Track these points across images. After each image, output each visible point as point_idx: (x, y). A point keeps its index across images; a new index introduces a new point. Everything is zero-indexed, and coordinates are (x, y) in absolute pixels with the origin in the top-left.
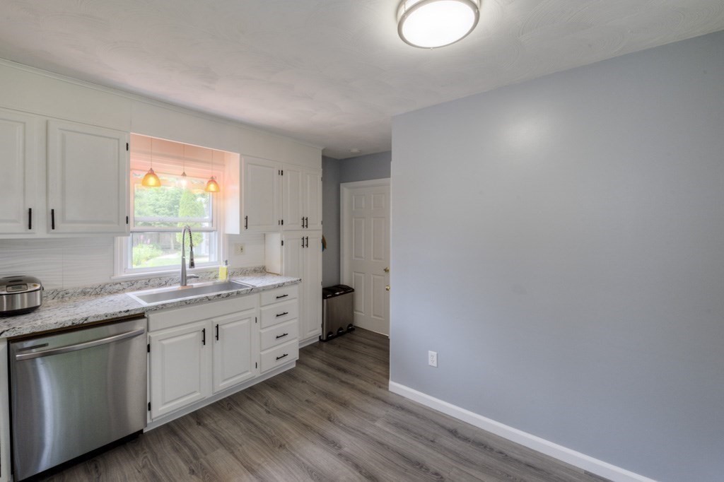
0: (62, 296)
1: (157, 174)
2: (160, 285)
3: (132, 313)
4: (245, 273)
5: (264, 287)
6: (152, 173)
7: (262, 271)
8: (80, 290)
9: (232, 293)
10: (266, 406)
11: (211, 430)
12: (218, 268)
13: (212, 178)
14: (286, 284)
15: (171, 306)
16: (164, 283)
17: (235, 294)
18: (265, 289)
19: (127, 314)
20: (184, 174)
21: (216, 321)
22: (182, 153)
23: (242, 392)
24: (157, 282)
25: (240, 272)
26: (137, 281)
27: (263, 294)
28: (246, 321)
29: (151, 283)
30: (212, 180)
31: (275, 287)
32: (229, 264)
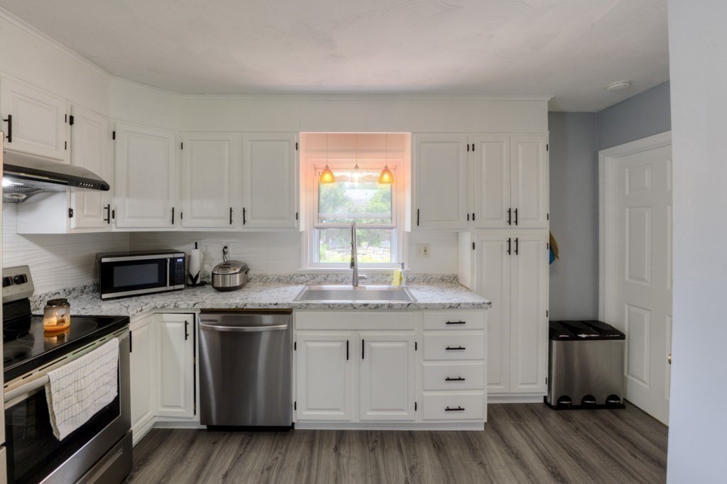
0: (265, 281)
1: (332, 170)
2: (337, 282)
3: (280, 307)
4: (428, 280)
5: (426, 304)
6: (327, 169)
7: (453, 281)
8: (276, 278)
9: (382, 305)
10: (411, 472)
11: (338, 466)
12: (393, 271)
13: (386, 167)
14: (462, 306)
15: (314, 307)
16: (340, 280)
17: (386, 307)
18: (428, 307)
19: (275, 307)
20: (357, 167)
21: (364, 335)
22: (357, 145)
23: (398, 432)
24: (334, 279)
25: (422, 279)
26: (317, 275)
27: (427, 313)
28: (402, 345)
29: (329, 279)
30: (386, 170)
31: (444, 307)
32: (406, 268)
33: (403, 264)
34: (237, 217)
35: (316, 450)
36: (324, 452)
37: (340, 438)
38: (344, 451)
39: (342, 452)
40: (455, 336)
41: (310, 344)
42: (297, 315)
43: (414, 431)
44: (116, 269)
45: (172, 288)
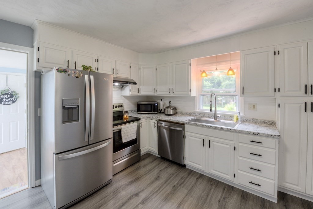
0: (182, 114)
1: (206, 72)
3: (180, 122)
5: (240, 130)
6: (204, 72)
7: (272, 124)
8: (186, 113)
9: (218, 127)
10: (224, 198)
12: (234, 115)
13: (231, 68)
14: (260, 134)
15: (191, 124)
16: (210, 117)
17: (220, 129)
19: (179, 122)
20: (216, 69)
21: (210, 138)
22: (217, 60)
24: (208, 116)
25: (252, 121)
26: (201, 114)
27: (240, 135)
28: (228, 146)
29: (205, 116)
30: (231, 69)
31: (249, 133)
32: (242, 114)
33: (239, 113)
34: (171, 91)
35: (190, 176)
36: (192, 178)
37: (201, 176)
38: (200, 180)
39: (199, 180)
40: (256, 148)
41: (190, 137)
42: (186, 126)
43: (235, 187)
44: (140, 105)
45: (154, 113)
